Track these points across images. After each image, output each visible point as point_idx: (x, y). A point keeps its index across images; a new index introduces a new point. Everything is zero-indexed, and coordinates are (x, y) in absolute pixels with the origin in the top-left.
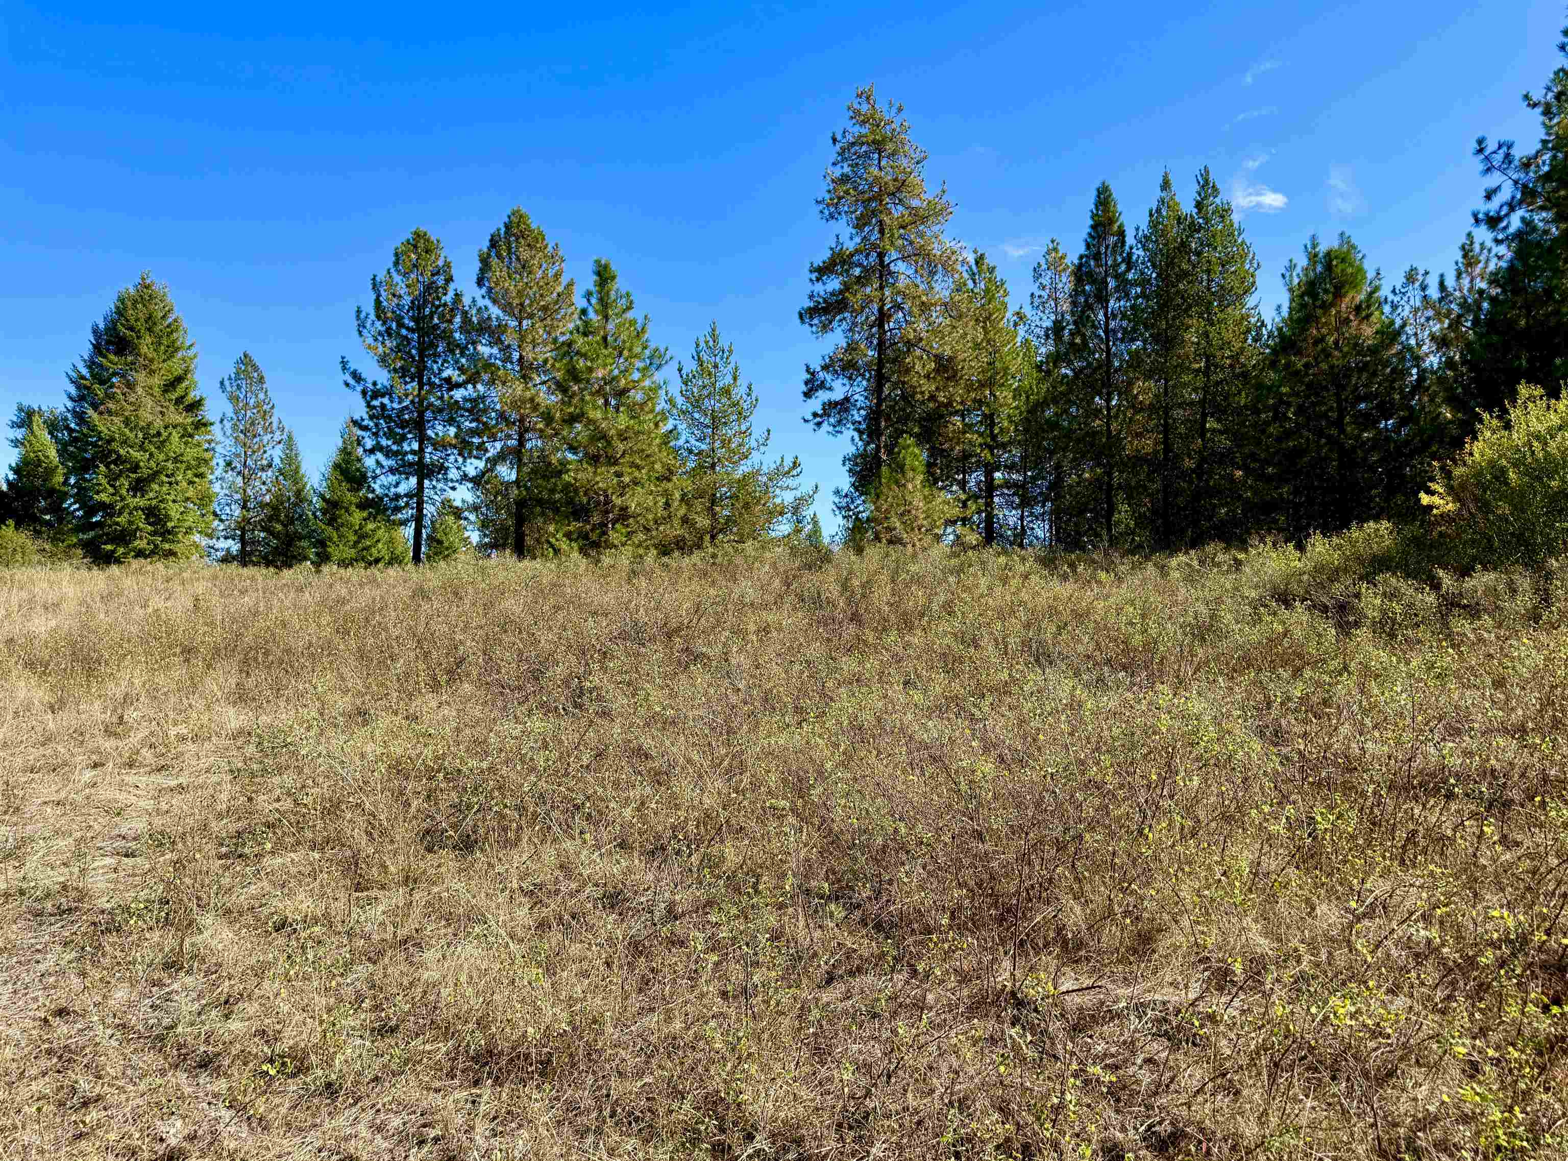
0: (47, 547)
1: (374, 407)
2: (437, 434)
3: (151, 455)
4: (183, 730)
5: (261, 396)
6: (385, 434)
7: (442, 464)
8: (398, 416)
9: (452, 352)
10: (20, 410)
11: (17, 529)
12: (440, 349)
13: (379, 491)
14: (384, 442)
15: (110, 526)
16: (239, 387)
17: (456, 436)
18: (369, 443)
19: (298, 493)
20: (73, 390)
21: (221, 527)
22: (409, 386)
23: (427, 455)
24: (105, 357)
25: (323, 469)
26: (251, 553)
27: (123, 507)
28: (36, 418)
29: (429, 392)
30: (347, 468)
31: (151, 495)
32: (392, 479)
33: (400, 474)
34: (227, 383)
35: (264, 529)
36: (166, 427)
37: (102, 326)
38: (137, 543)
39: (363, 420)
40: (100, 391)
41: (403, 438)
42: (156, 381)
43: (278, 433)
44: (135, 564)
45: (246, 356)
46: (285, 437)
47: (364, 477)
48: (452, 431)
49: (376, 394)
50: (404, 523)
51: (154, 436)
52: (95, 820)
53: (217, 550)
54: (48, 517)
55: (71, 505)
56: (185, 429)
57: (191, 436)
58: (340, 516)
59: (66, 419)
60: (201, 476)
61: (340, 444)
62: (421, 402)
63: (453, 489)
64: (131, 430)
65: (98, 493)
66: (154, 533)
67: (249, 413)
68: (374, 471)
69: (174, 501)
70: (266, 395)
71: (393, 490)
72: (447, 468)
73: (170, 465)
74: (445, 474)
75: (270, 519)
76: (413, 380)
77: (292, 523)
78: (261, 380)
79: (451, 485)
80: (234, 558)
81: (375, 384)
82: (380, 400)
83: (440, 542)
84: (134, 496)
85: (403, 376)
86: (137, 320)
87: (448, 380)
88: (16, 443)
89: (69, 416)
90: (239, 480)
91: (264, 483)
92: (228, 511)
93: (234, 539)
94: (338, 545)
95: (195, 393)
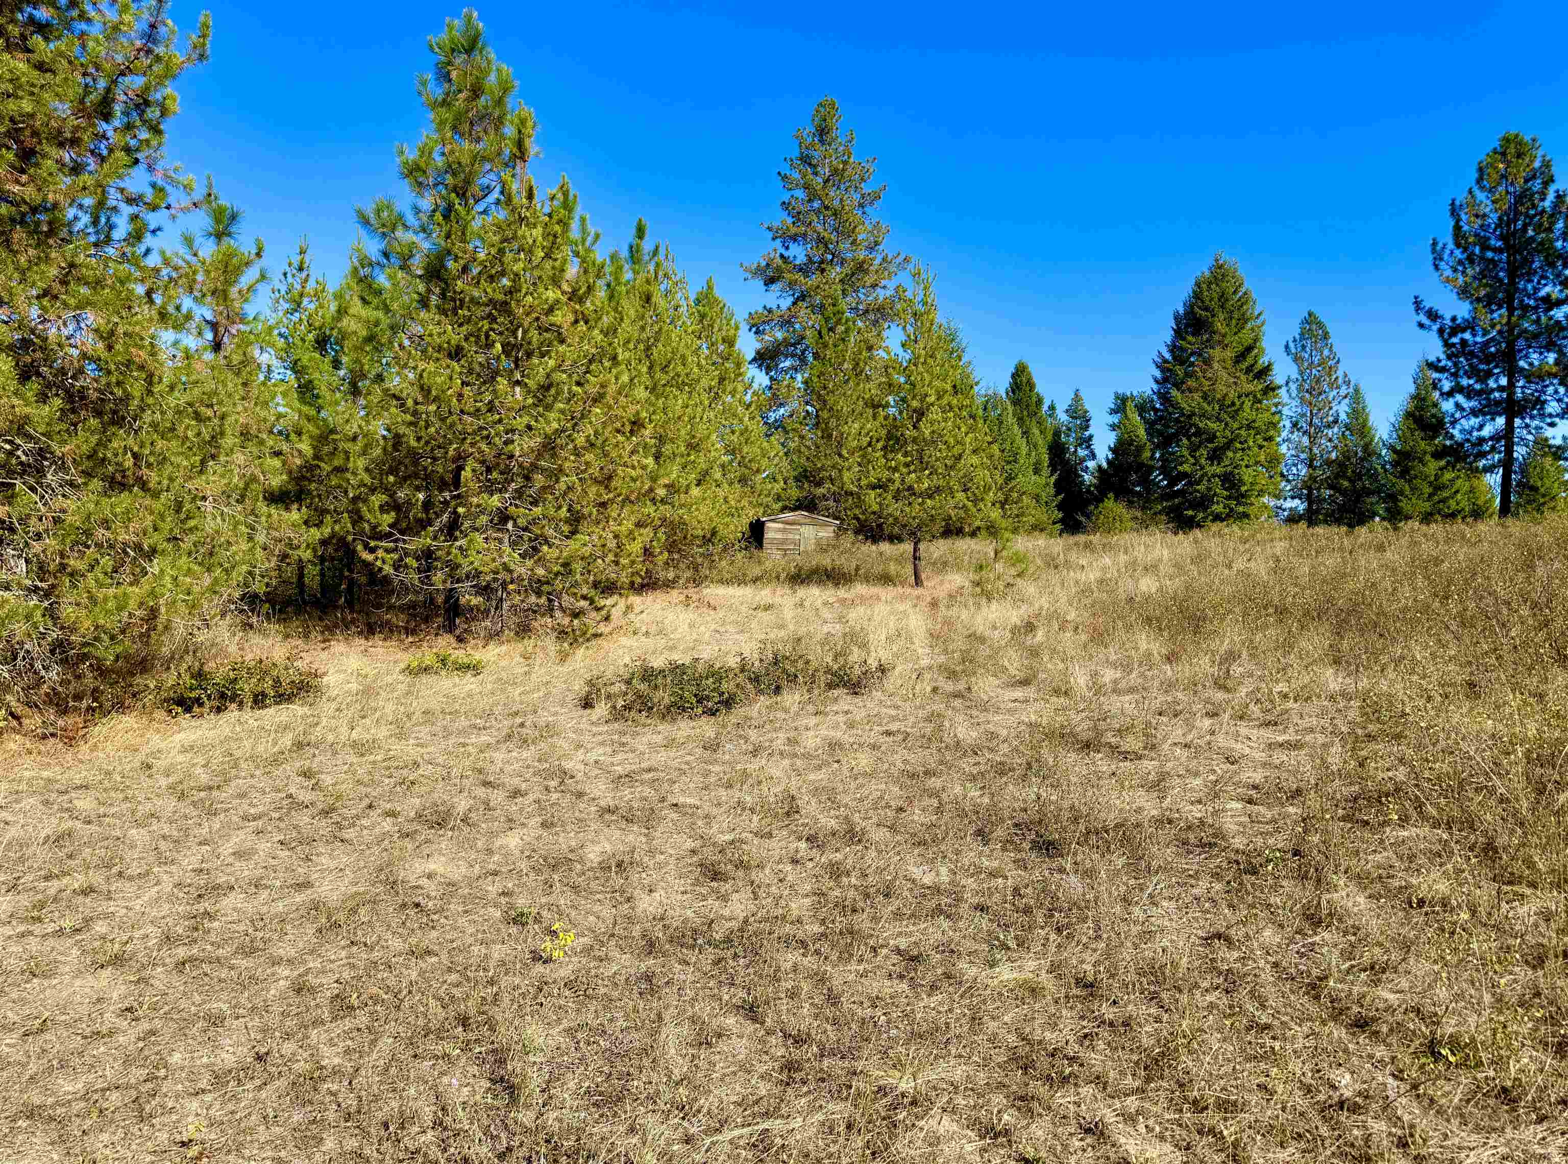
0: (1139, 514)
1: (1453, 345)
2: (1531, 364)
3: (1226, 424)
4: (1282, 687)
5: (1326, 352)
6: (1466, 373)
7: (1538, 398)
8: (1482, 351)
9: (1552, 265)
10: (1117, 396)
11: (1116, 501)
12: (1536, 265)
13: (1458, 436)
14: (1465, 382)
15: (1191, 494)
16: (1304, 347)
17: (1557, 362)
18: (1447, 386)
19: (1366, 447)
20: (1158, 374)
21: (1288, 488)
22: (1495, 315)
23: (1519, 390)
24: (1184, 339)
25: (1393, 420)
26: (1317, 512)
27: (1202, 476)
28: (1129, 403)
29: (1521, 317)
30: (1421, 416)
31: (1227, 463)
32: (1474, 421)
33: (1484, 414)
34: (1292, 345)
35: (1331, 487)
36: (1239, 397)
37: (1181, 311)
38: (1214, 507)
39: (1439, 361)
40: (1180, 371)
41: (1489, 374)
42: (1229, 354)
43: (1344, 387)
44: (1215, 527)
45: (1310, 314)
46: (1351, 390)
47: (1440, 423)
48: (1551, 357)
49: (1454, 331)
50: (1489, 469)
51: (1229, 406)
52: (1218, 765)
53: (1284, 510)
54: (1138, 489)
55: (1156, 477)
56: (1255, 396)
57: (1260, 402)
58: (1413, 468)
59: (1152, 401)
60: (1270, 439)
61: (1412, 389)
62: (1511, 331)
63: (1552, 425)
64: (1209, 404)
65: (1181, 465)
66: (1229, 498)
67: (1314, 372)
68: (1453, 415)
69: (1247, 466)
70: (1331, 350)
71: (1475, 434)
72: (1545, 402)
73: (1243, 432)
74: (1542, 408)
75: (1337, 476)
76: (1500, 307)
77: (1360, 478)
78: (1326, 336)
79: (1549, 420)
80: (1301, 517)
81: (1454, 319)
82: (1460, 335)
83: (1534, 489)
84: (1212, 465)
85: (1489, 304)
86: (1211, 300)
87: (1547, 299)
88: (1113, 427)
89: (1155, 397)
90: (1305, 440)
91: (1330, 440)
92: (1295, 472)
93: (1300, 499)
94: (1410, 499)
95: (1263, 361)
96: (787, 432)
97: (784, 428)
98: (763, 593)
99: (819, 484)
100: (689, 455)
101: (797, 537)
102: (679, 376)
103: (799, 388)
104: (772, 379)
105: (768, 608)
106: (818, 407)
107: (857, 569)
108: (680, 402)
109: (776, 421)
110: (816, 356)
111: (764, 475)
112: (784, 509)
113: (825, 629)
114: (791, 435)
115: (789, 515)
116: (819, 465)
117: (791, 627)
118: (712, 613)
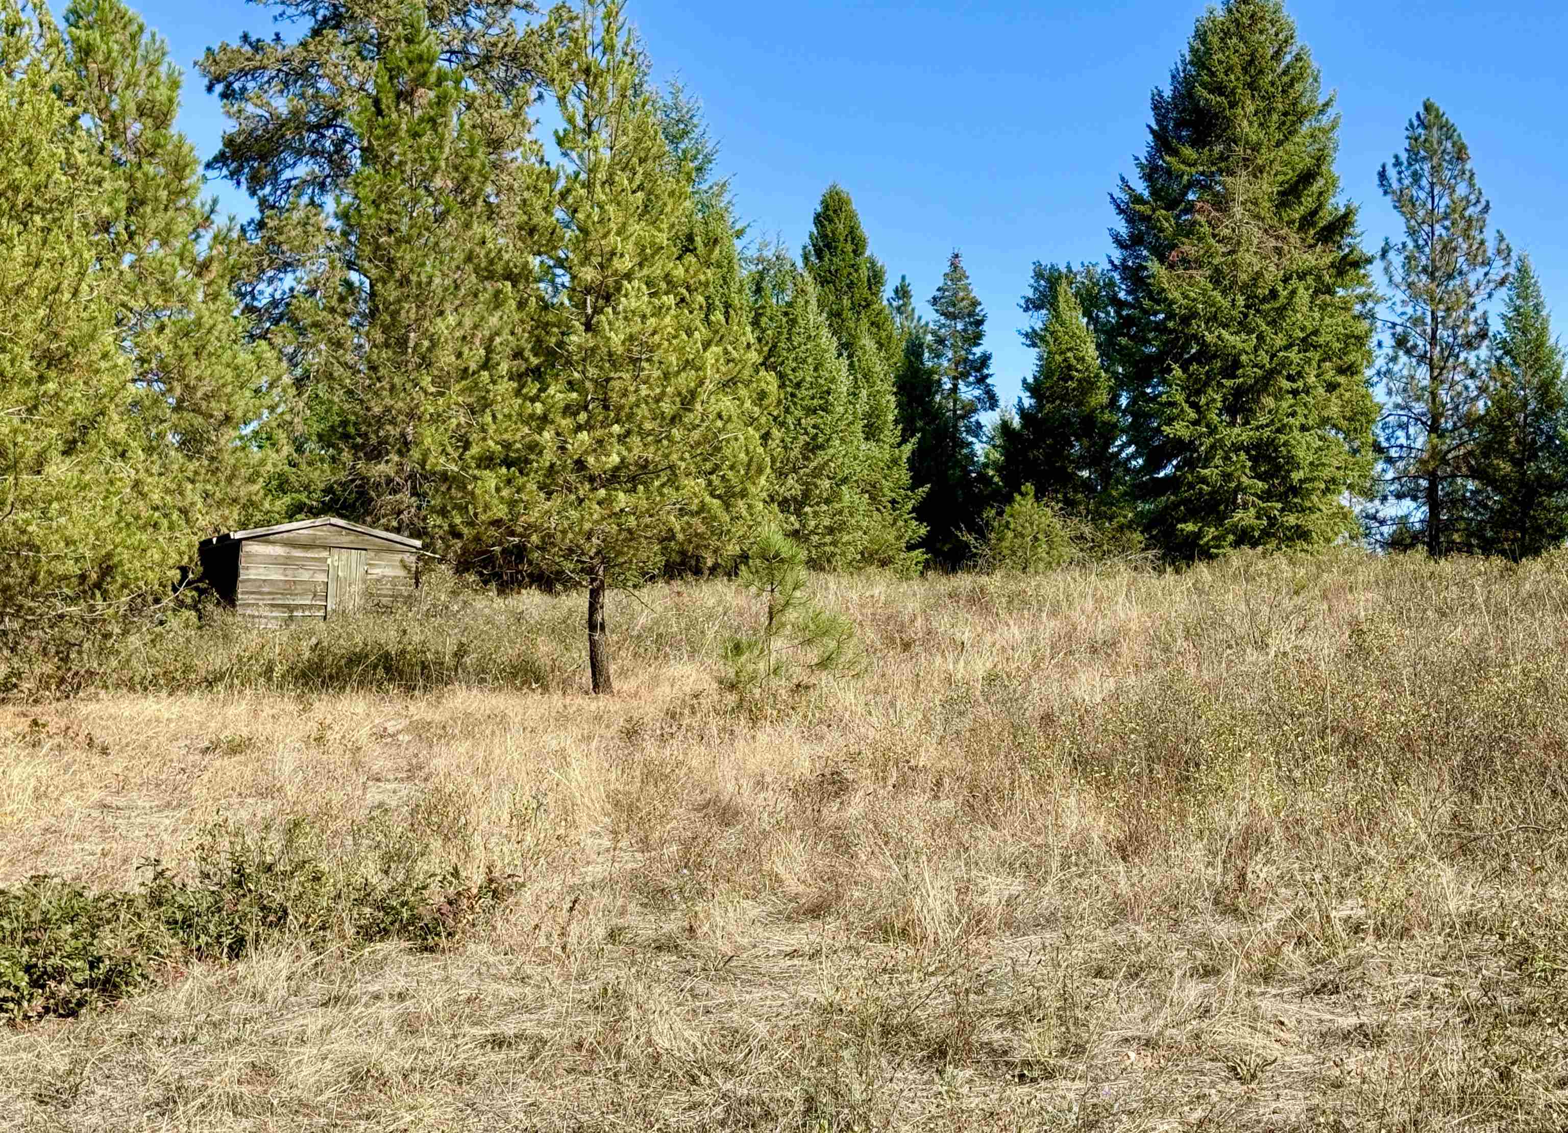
0: (1087, 530)
3: (1261, 338)
4: (1351, 908)
5: (1462, 189)
10: (1039, 275)
11: (1037, 499)
15: (1191, 486)
16: (1416, 178)
19: (1545, 388)
20: (1122, 228)
21: (1390, 475)
24: (1175, 152)
26: (1449, 526)
27: (1213, 447)
28: (1063, 287)
31: (1263, 420)
34: (1392, 173)
35: (1474, 473)
36: (1286, 280)
37: (1168, 93)
38: (1238, 515)
40: (1166, 221)
42: (1267, 186)
43: (1498, 263)
44: (1236, 558)
45: (1428, 108)
46: (1512, 270)
51: (1264, 300)
52: (1213, 1085)
53: (1382, 522)
54: (1085, 474)
55: (1122, 448)
56: (1319, 278)
57: (1330, 291)
59: (1111, 284)
60: (1349, 370)
64: (1224, 293)
65: (1170, 421)
66: (1267, 496)
67: (1439, 230)
69: (1303, 428)
70: (1471, 185)
73: (1294, 355)
75: (1487, 450)
77: (1534, 457)
78: (1460, 154)
80: (1416, 538)
84: (1232, 424)
86: (1229, 70)
88: (1033, 338)
89: (1117, 276)
90: (1423, 374)
91: (1472, 375)
92: (1403, 441)
93: (1415, 498)
95: (1336, 203)
96: (302, 332)
97: (294, 321)
98: (231, 711)
99: (376, 454)
100: (42, 379)
101: (322, 577)
102: (17, 189)
103: (330, 230)
104: (263, 204)
105: (235, 748)
106: (374, 273)
107: (461, 652)
108: (19, 252)
109: (274, 303)
110: (368, 154)
111: (247, 431)
112: (293, 512)
113: (374, 796)
114: (310, 338)
115: (302, 526)
116: (377, 410)
117: (291, 791)
118: (96, 760)
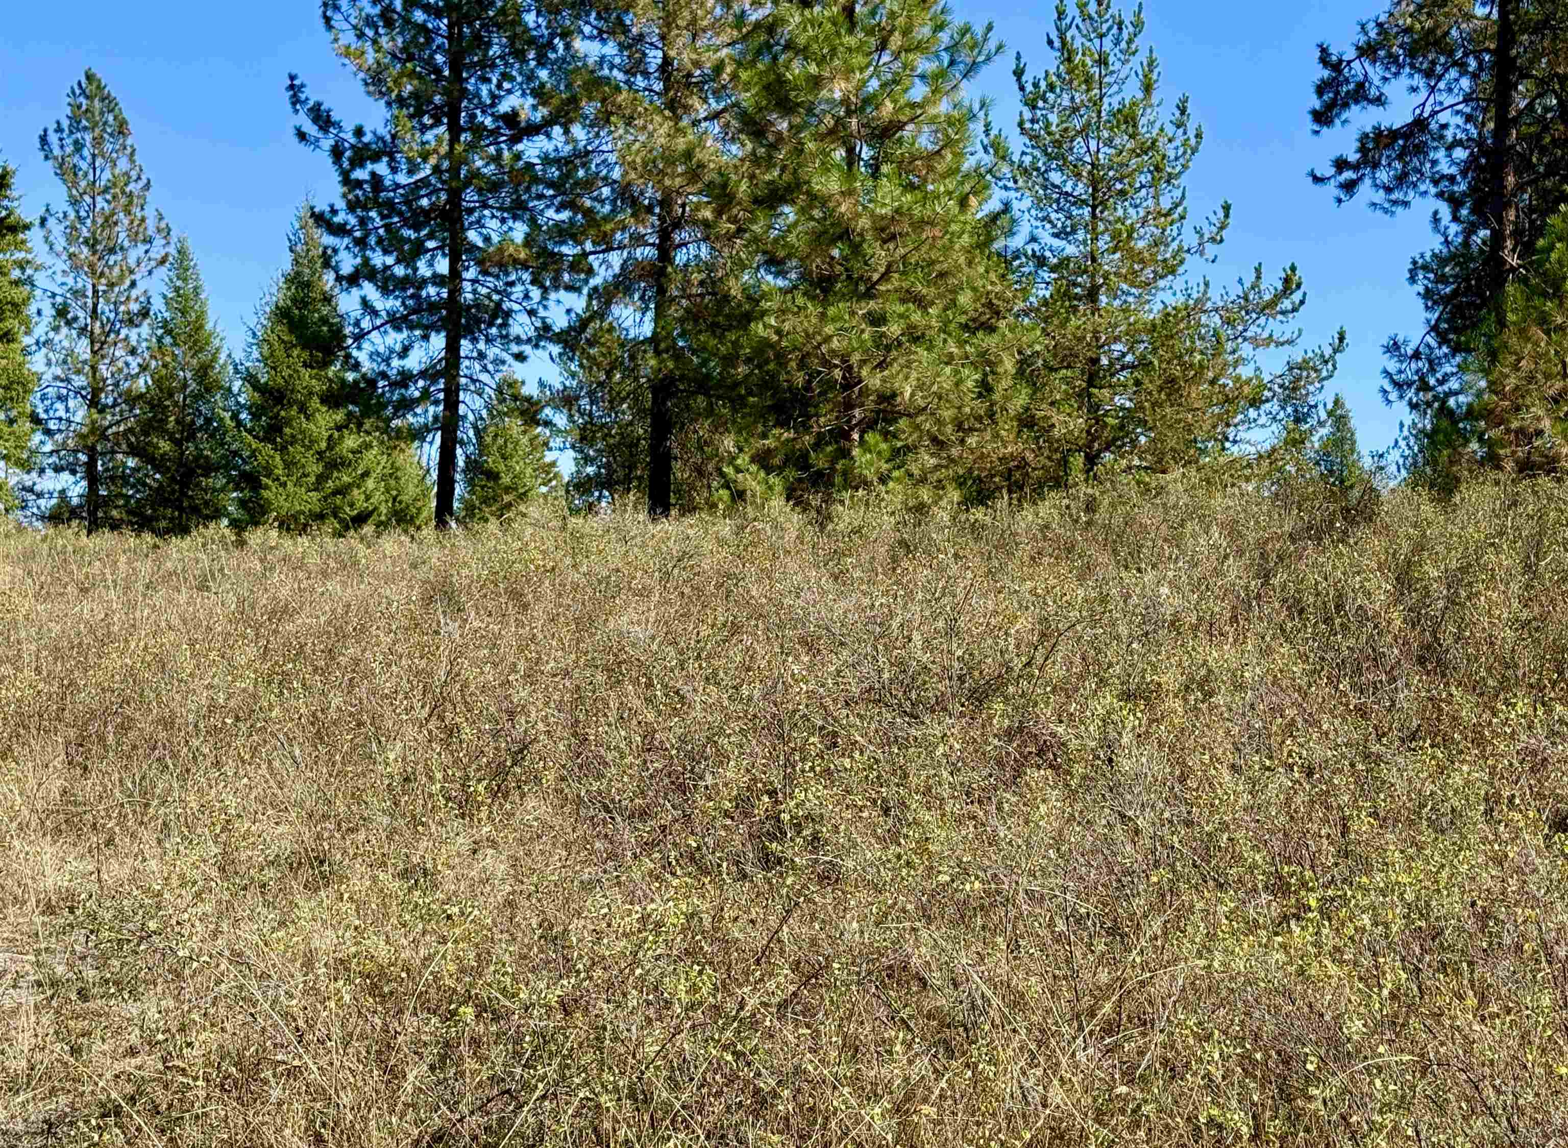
1: (359, 184)
2: (487, 239)
5: (123, 165)
6: (380, 241)
7: (499, 304)
8: (408, 202)
9: (520, 56)
12: (495, 51)
13: (367, 366)
14: (378, 259)
16: (78, 146)
17: (529, 241)
18: (348, 263)
19: (203, 372)
21: (48, 448)
22: (429, 136)
23: (467, 286)
25: (252, 322)
26: (107, 502)
29: (472, 147)
30: (302, 317)
32: (395, 338)
33: (411, 328)
34: (53, 138)
35: (133, 451)
39: (334, 212)
41: (419, 249)
43: (159, 242)
45: (89, 77)
46: (172, 250)
47: (337, 335)
48: (519, 231)
49: (362, 155)
50: (418, 434)
53: (40, 495)
58: (288, 422)
60: (5, 337)
61: (286, 264)
62: (454, 170)
63: (520, 357)
67: (100, 203)
68: (357, 323)
70: (133, 161)
71: (396, 363)
72: (508, 314)
74: (505, 325)
75: (148, 427)
76: (437, 123)
77: (192, 437)
78: (122, 129)
79: (515, 349)
80: (74, 513)
81: (359, 132)
82: (370, 166)
83: (493, 476)
85: (418, 114)
87: (511, 119)
90: (83, 349)
91: (133, 352)
92: (62, 413)
93: (73, 472)
94: (284, 485)
